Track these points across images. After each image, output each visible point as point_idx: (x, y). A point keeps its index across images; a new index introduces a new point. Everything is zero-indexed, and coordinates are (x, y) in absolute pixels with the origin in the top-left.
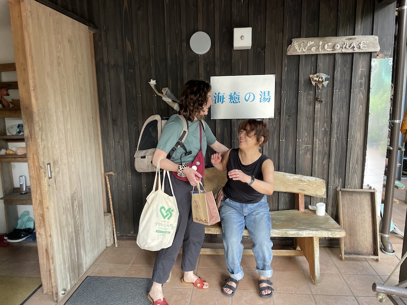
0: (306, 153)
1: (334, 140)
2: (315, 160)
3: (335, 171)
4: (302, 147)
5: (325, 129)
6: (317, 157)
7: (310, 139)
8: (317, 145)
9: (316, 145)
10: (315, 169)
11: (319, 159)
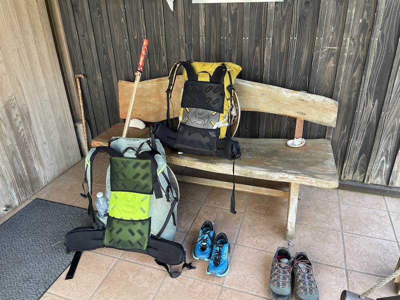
0: (327, 60)
1: (375, 40)
2: (340, 71)
3: (370, 89)
4: (323, 49)
5: (364, 21)
6: (344, 67)
7: (337, 37)
8: (347, 48)
9: (345, 46)
10: (338, 84)
11: (347, 68)
